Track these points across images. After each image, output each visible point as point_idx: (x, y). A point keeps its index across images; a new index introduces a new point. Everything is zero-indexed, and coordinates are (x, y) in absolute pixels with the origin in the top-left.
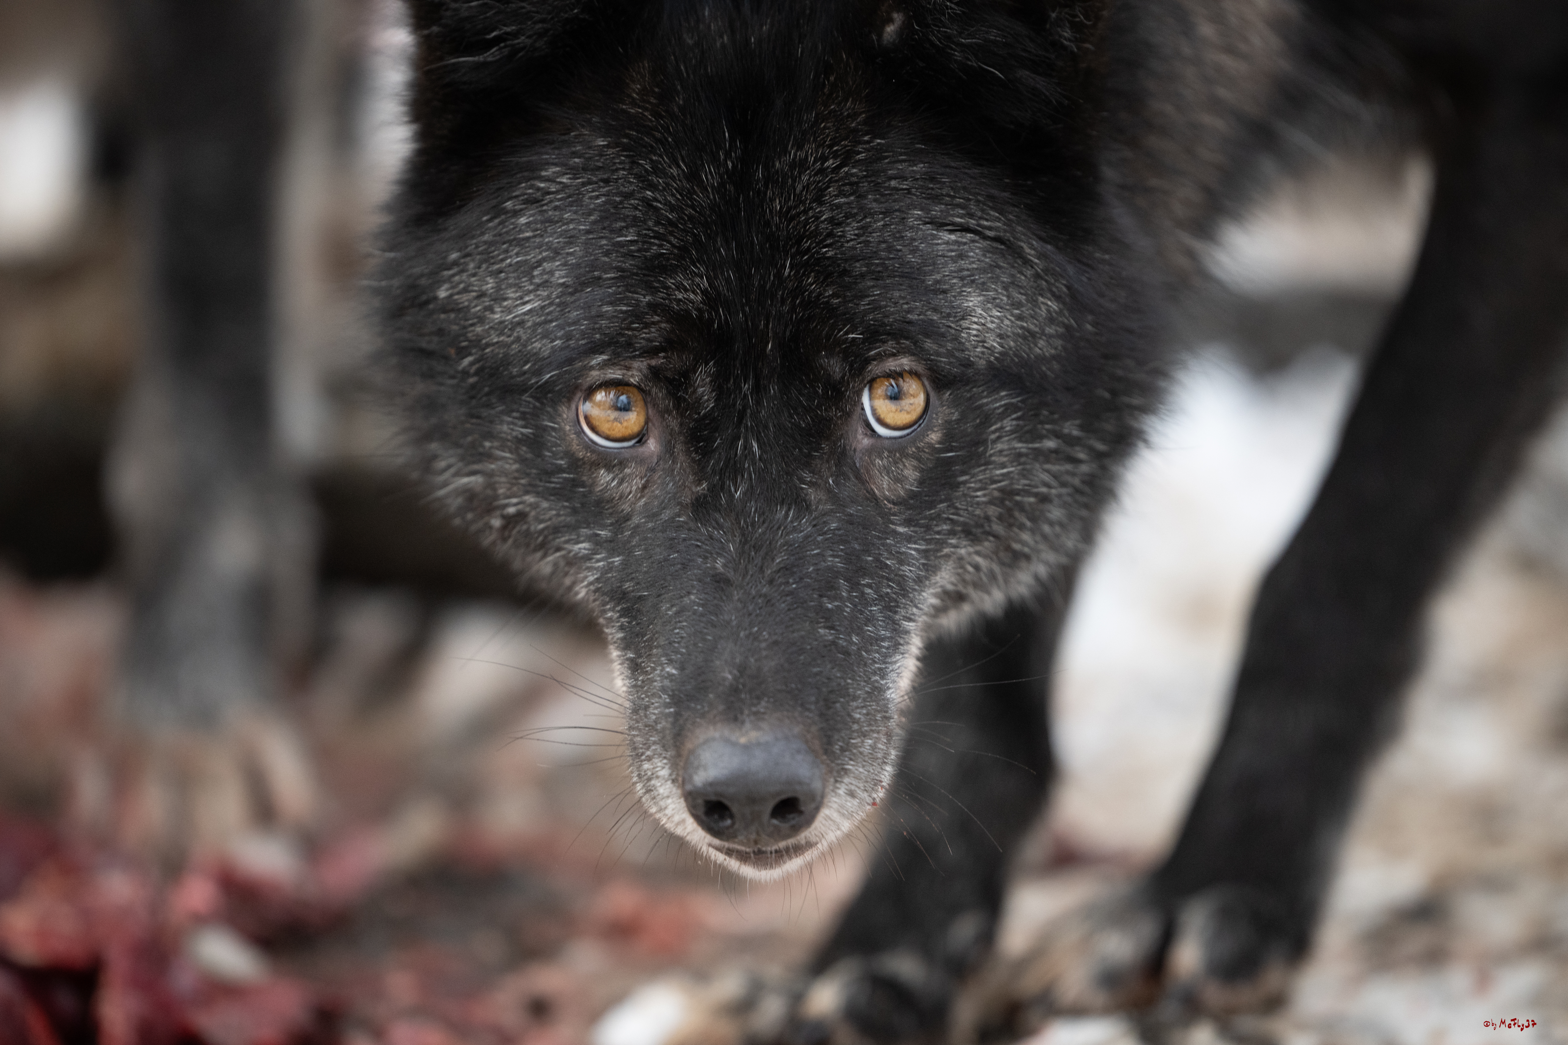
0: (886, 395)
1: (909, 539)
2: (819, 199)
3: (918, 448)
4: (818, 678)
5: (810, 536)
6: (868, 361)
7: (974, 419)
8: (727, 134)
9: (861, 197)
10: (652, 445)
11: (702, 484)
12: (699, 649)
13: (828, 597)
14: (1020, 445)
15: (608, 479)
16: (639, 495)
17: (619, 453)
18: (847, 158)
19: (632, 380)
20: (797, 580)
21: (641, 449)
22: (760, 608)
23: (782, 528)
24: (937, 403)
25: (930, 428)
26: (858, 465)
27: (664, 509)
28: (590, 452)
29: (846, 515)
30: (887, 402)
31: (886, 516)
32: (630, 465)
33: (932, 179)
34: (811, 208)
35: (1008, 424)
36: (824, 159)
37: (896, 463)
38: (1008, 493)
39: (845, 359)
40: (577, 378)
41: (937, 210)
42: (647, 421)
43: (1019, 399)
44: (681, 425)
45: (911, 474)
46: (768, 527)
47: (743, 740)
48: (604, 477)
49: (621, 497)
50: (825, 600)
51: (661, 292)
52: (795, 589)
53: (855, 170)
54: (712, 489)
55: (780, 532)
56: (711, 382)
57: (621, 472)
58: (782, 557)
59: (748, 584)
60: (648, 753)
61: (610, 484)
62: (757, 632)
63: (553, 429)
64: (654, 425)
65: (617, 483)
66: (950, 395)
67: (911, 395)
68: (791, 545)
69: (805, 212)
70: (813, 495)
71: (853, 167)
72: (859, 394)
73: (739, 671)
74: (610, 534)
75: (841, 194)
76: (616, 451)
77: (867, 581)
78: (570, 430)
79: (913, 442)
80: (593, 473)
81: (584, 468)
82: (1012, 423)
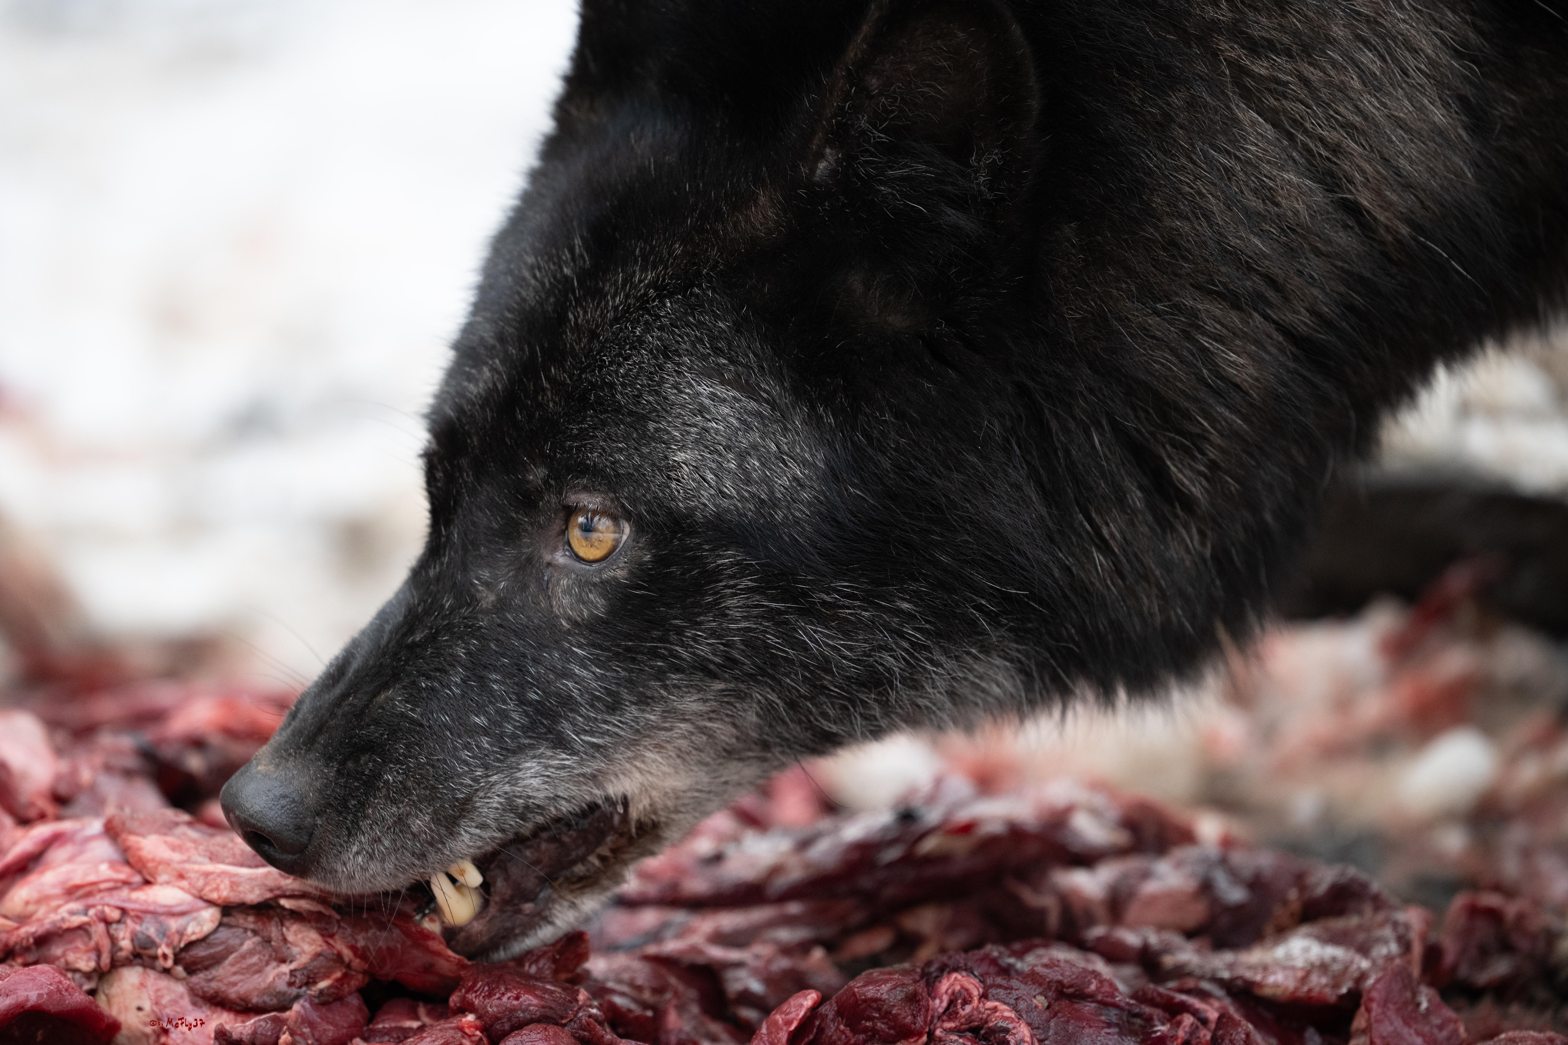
70: (483, 593)
82: (746, 583)
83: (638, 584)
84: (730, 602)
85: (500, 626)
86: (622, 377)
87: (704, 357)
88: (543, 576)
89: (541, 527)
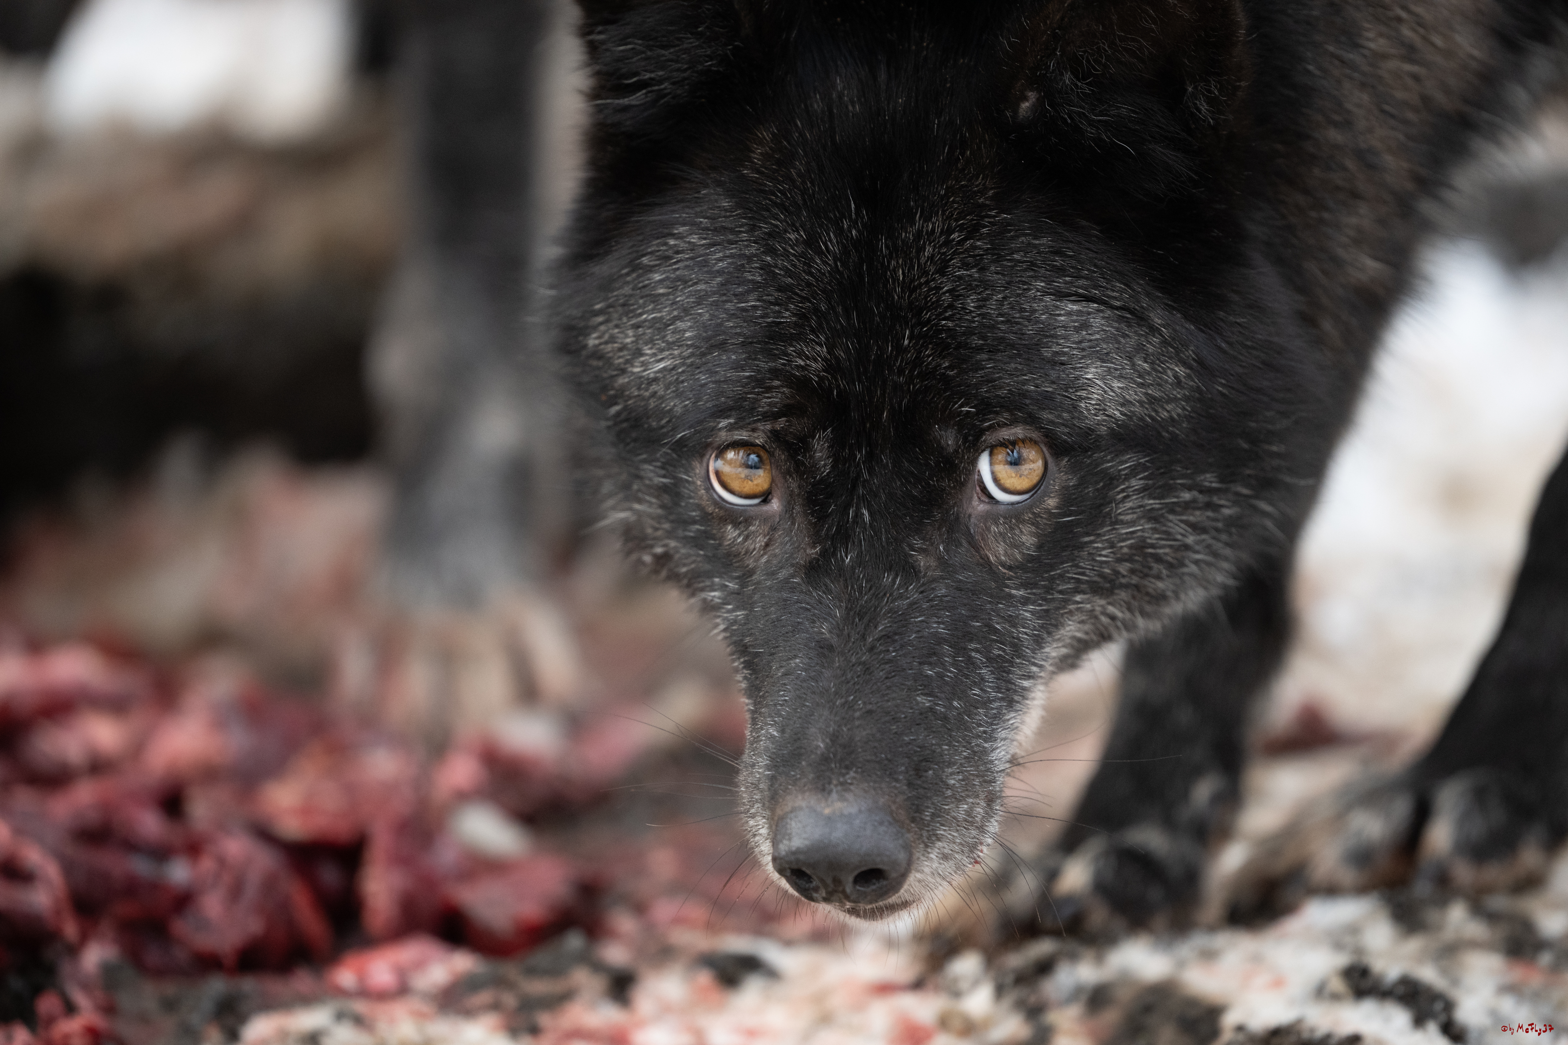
0: (1007, 461)
1: (1025, 601)
2: (942, 271)
3: (1034, 513)
4: (910, 747)
5: (915, 603)
6: (982, 432)
7: (1097, 483)
8: (853, 206)
9: (982, 270)
10: (775, 505)
11: (816, 547)
12: (798, 715)
13: (930, 664)
14: (1151, 502)
15: (734, 535)
16: (762, 552)
17: (745, 511)
18: (972, 232)
19: (757, 441)
20: (898, 648)
21: (766, 508)
22: (858, 677)
23: (888, 595)
24: (1055, 469)
25: (1046, 494)
26: (972, 531)
27: (781, 568)
28: (718, 508)
29: (955, 582)
30: (1007, 467)
31: (1001, 579)
32: (754, 523)
33: (1058, 253)
34: (934, 279)
35: (1136, 483)
36: (950, 231)
37: (1012, 529)
38: (1141, 546)
39: (959, 431)
40: (708, 437)
41: (1060, 283)
42: (773, 481)
43: (1147, 459)
44: (799, 487)
45: (1028, 538)
46: (874, 594)
47: (827, 811)
48: (731, 533)
49: (746, 552)
50: (926, 667)
51: (781, 359)
52: (894, 657)
53: (979, 243)
54: (824, 553)
55: (886, 600)
56: (829, 447)
57: (746, 530)
58: (885, 624)
59: (849, 651)
60: (753, 811)
61: (736, 540)
62: (852, 700)
63: (687, 481)
64: (776, 485)
65: (743, 539)
66: (1067, 462)
67: (1031, 461)
68: (896, 612)
69: (927, 283)
70: (922, 561)
71: (978, 240)
72: (974, 461)
73: (831, 740)
74: (737, 586)
75: (966, 266)
76: (743, 508)
77: (973, 646)
78: (700, 486)
79: (1030, 508)
80: (721, 528)
81: (714, 522)
85: (958, 589)
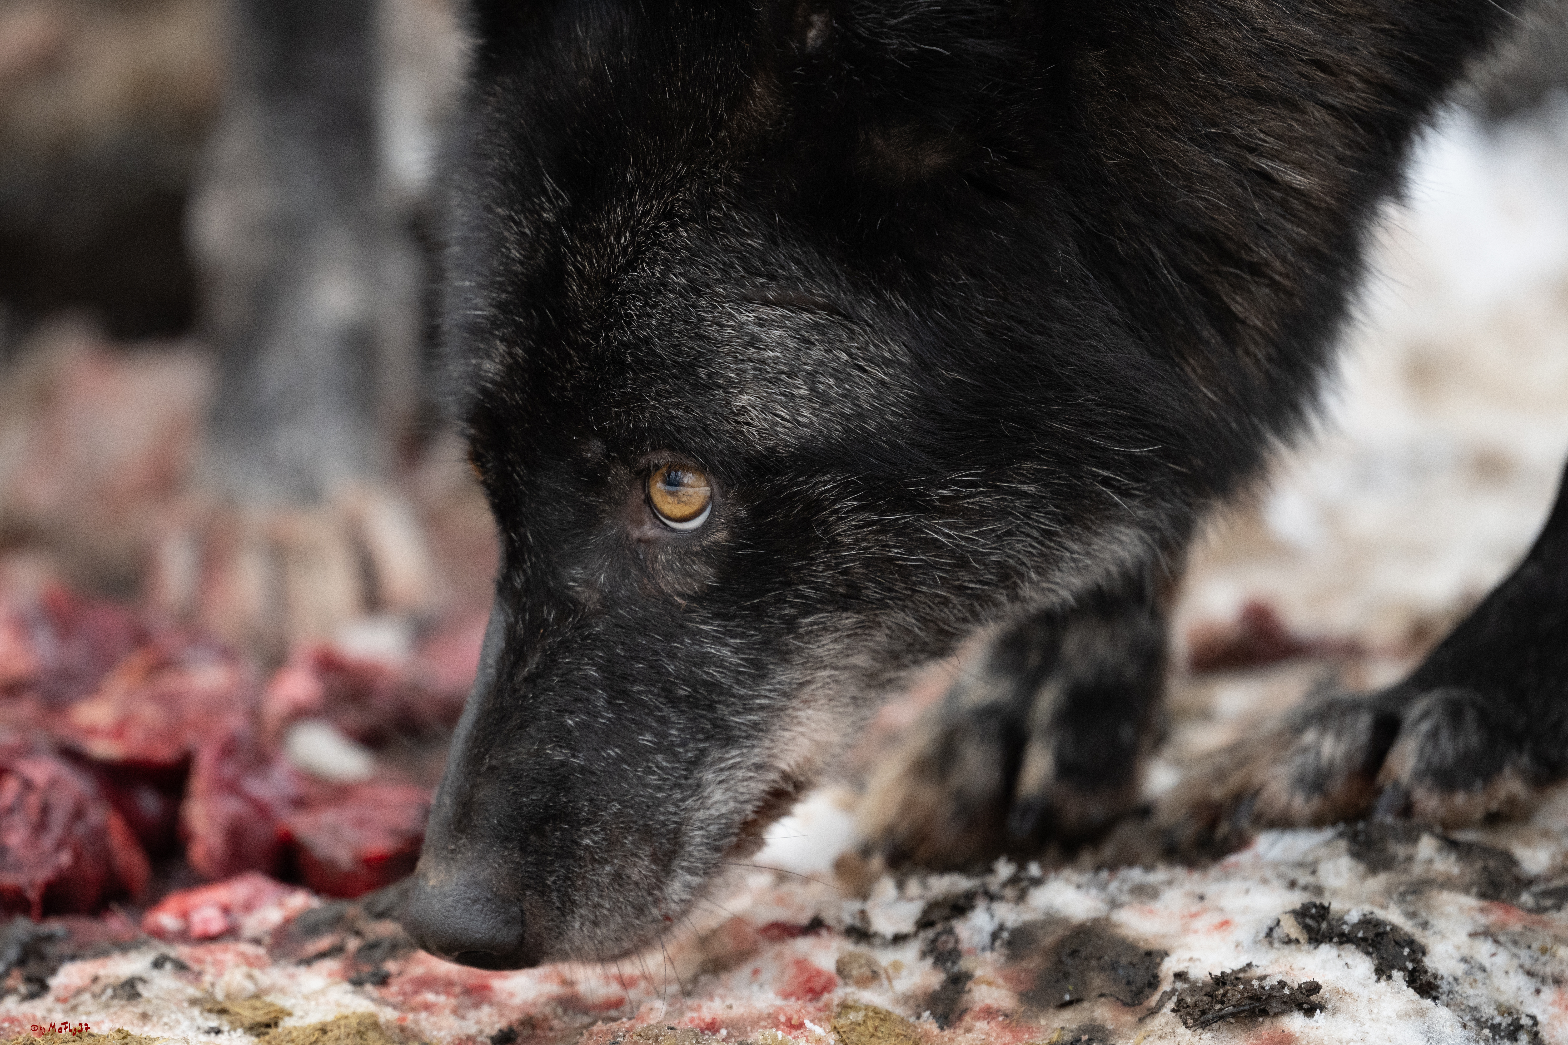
20: (537, 693)
29: (615, 618)
37: (681, 559)
45: (704, 569)
62: (483, 752)
82: (850, 504)
83: (742, 543)
84: (840, 528)
85: (618, 626)
86: (657, 329)
87: (739, 283)
88: (638, 554)
89: (617, 503)
